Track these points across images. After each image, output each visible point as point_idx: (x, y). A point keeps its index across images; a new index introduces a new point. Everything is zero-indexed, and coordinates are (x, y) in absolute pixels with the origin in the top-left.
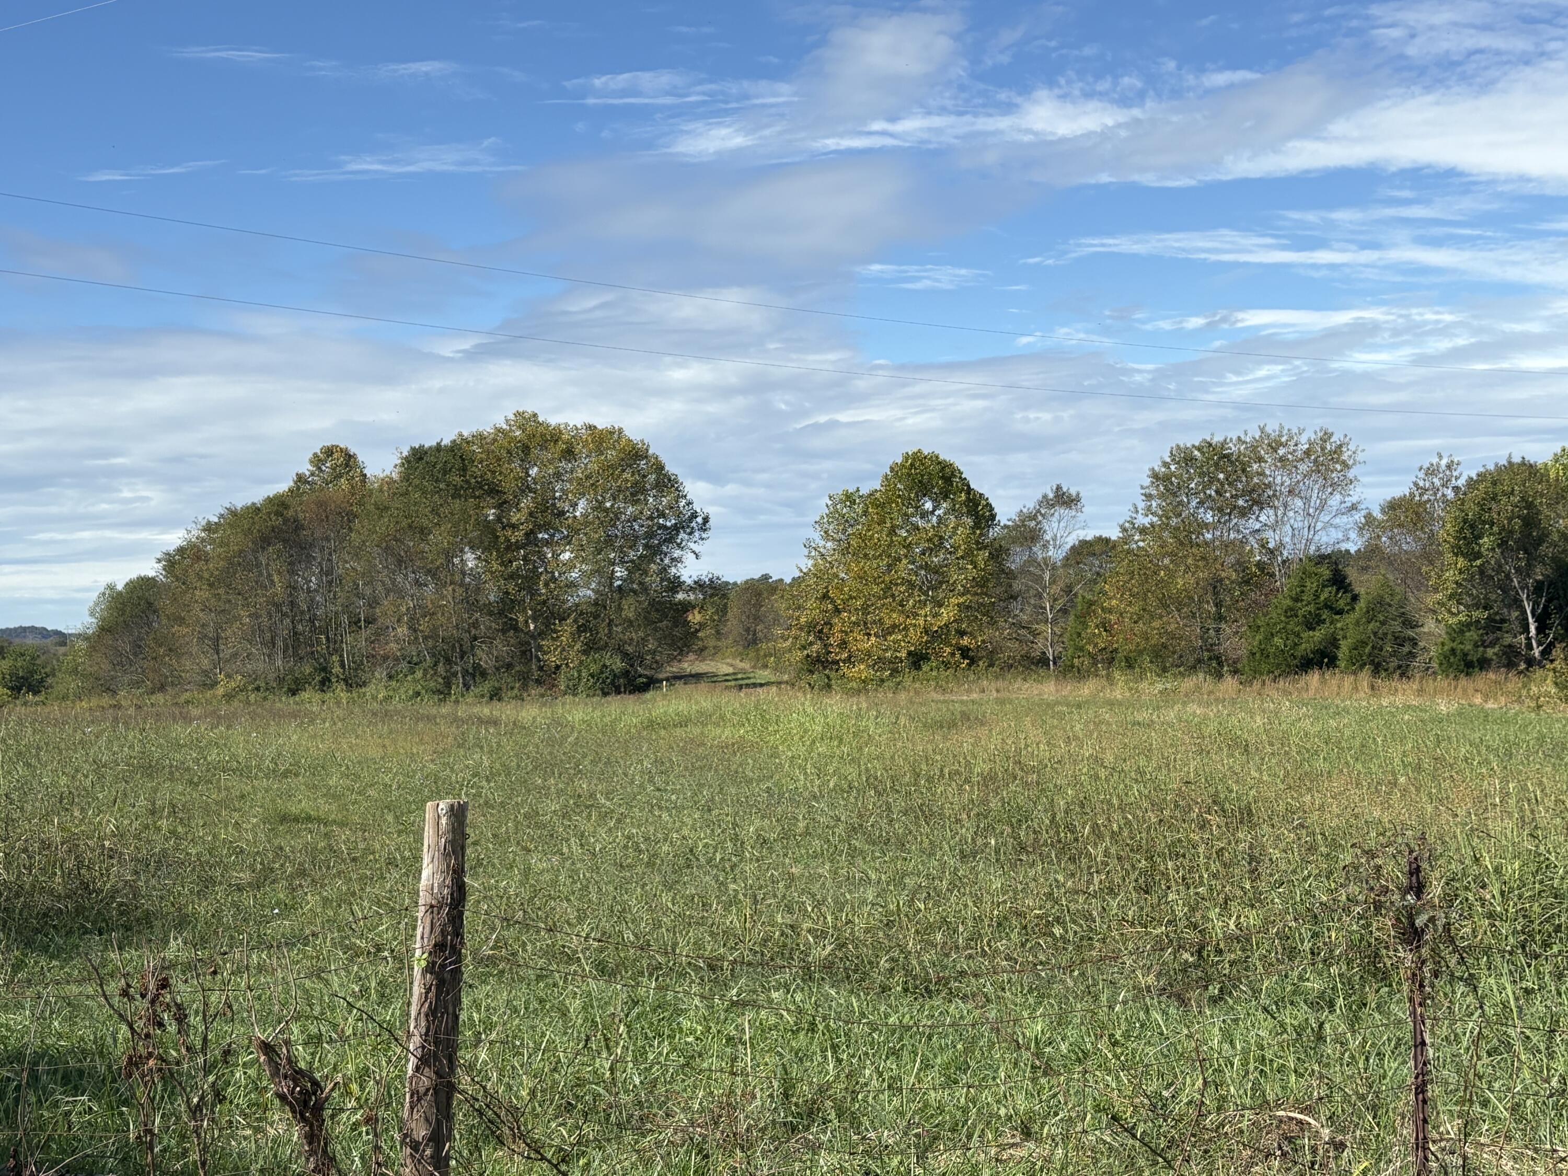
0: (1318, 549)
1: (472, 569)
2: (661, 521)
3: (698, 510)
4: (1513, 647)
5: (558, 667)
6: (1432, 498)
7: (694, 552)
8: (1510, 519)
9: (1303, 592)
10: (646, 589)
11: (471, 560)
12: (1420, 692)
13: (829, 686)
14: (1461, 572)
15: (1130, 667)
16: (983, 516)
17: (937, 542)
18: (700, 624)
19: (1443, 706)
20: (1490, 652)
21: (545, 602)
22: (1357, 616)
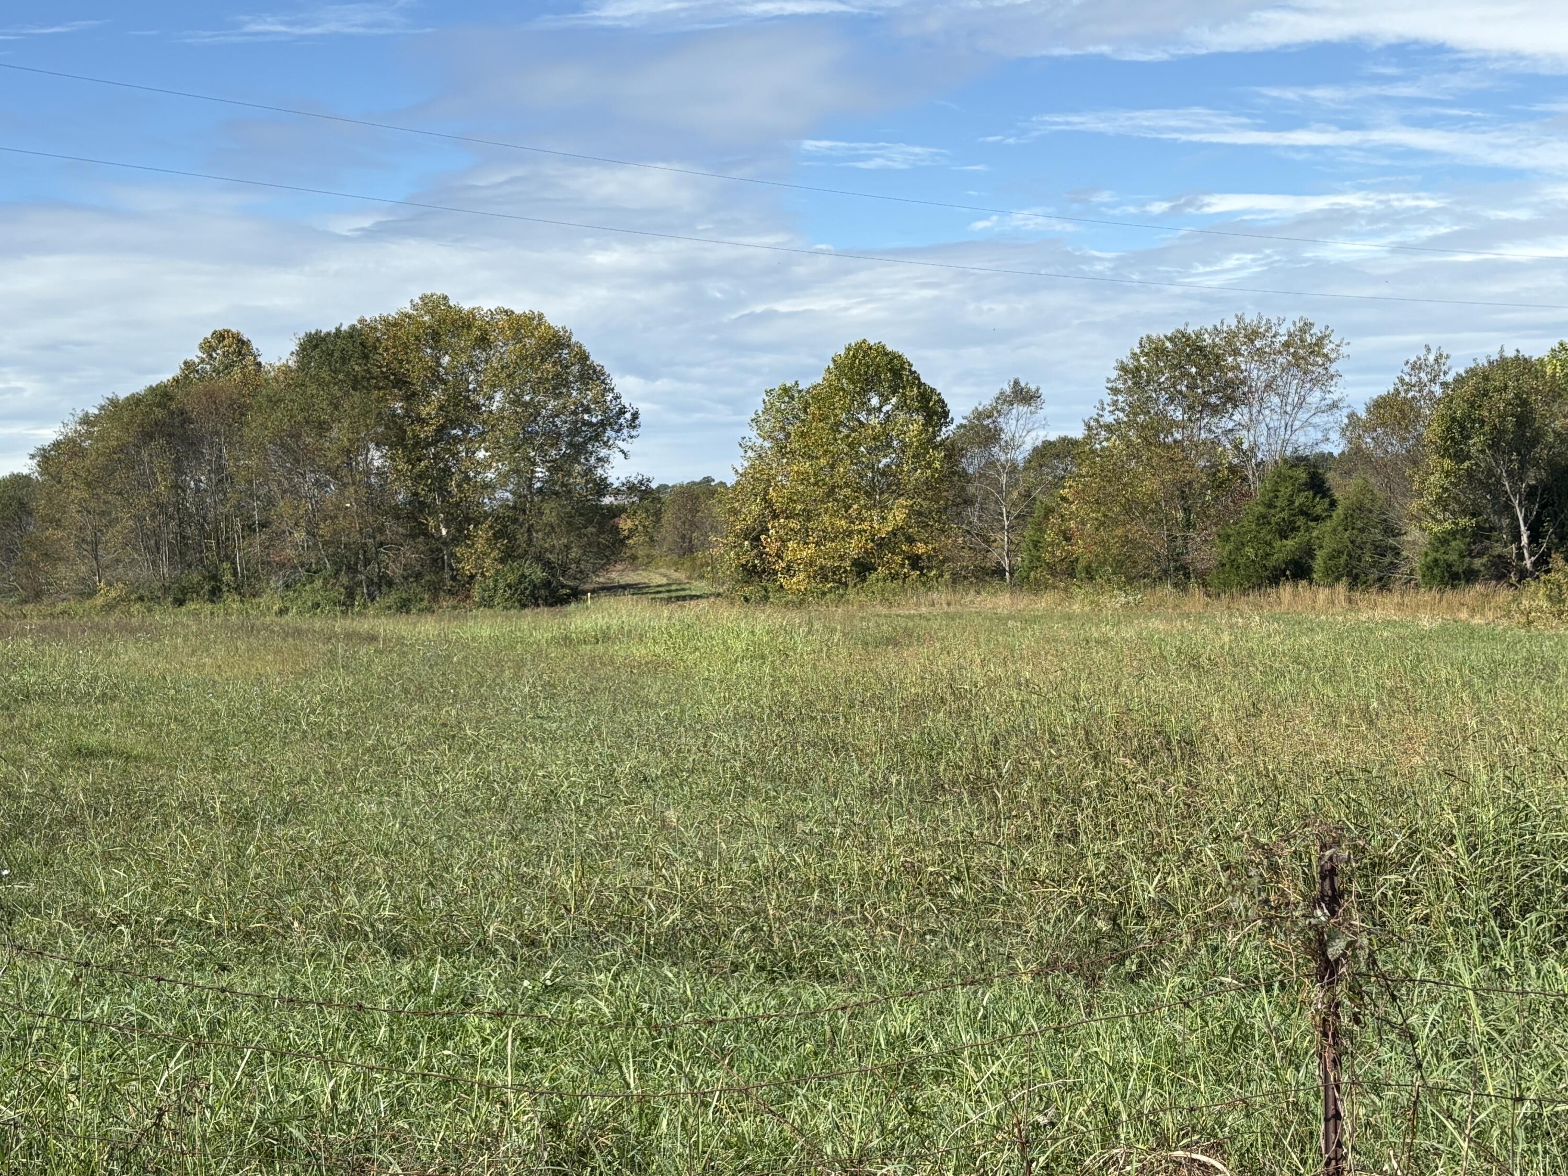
0: (1296, 450)
1: (378, 468)
2: (586, 417)
3: (627, 405)
4: (1504, 557)
5: (472, 577)
6: (1418, 395)
7: (622, 451)
8: (1502, 417)
9: (1277, 497)
10: (569, 492)
11: (377, 458)
12: (1400, 606)
13: (766, 598)
14: (1448, 474)
15: (1092, 578)
16: (936, 413)
17: (882, 442)
18: (630, 530)
19: (1426, 622)
20: (1478, 563)
21: (457, 505)
22: (1334, 523)
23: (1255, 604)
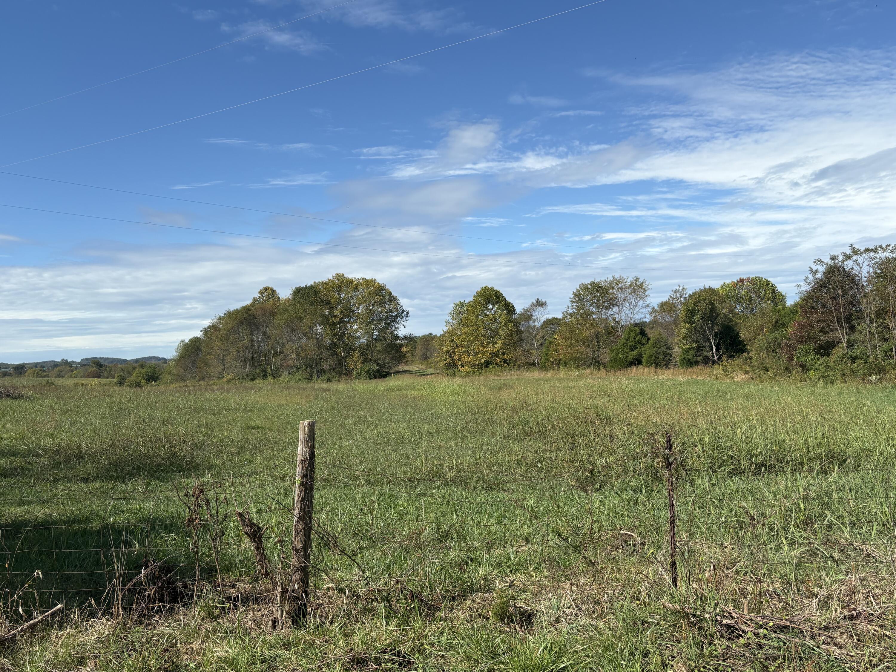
0: (635, 321)
1: (320, 332)
2: (391, 314)
3: (405, 310)
4: (707, 356)
5: (353, 369)
6: (676, 302)
7: (403, 325)
8: (705, 309)
9: (630, 337)
10: (385, 339)
11: (319, 329)
12: (673, 373)
13: (454, 374)
14: (687, 329)
15: (566, 366)
16: (511, 310)
17: (494, 320)
18: (406, 352)
19: (682, 379)
20: (699, 359)
21: (347, 345)
22: (649, 346)
23: (623, 374)
